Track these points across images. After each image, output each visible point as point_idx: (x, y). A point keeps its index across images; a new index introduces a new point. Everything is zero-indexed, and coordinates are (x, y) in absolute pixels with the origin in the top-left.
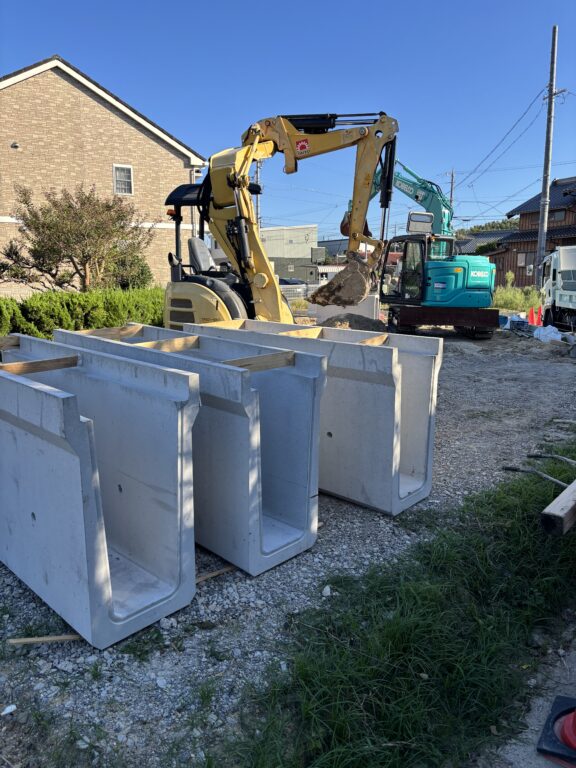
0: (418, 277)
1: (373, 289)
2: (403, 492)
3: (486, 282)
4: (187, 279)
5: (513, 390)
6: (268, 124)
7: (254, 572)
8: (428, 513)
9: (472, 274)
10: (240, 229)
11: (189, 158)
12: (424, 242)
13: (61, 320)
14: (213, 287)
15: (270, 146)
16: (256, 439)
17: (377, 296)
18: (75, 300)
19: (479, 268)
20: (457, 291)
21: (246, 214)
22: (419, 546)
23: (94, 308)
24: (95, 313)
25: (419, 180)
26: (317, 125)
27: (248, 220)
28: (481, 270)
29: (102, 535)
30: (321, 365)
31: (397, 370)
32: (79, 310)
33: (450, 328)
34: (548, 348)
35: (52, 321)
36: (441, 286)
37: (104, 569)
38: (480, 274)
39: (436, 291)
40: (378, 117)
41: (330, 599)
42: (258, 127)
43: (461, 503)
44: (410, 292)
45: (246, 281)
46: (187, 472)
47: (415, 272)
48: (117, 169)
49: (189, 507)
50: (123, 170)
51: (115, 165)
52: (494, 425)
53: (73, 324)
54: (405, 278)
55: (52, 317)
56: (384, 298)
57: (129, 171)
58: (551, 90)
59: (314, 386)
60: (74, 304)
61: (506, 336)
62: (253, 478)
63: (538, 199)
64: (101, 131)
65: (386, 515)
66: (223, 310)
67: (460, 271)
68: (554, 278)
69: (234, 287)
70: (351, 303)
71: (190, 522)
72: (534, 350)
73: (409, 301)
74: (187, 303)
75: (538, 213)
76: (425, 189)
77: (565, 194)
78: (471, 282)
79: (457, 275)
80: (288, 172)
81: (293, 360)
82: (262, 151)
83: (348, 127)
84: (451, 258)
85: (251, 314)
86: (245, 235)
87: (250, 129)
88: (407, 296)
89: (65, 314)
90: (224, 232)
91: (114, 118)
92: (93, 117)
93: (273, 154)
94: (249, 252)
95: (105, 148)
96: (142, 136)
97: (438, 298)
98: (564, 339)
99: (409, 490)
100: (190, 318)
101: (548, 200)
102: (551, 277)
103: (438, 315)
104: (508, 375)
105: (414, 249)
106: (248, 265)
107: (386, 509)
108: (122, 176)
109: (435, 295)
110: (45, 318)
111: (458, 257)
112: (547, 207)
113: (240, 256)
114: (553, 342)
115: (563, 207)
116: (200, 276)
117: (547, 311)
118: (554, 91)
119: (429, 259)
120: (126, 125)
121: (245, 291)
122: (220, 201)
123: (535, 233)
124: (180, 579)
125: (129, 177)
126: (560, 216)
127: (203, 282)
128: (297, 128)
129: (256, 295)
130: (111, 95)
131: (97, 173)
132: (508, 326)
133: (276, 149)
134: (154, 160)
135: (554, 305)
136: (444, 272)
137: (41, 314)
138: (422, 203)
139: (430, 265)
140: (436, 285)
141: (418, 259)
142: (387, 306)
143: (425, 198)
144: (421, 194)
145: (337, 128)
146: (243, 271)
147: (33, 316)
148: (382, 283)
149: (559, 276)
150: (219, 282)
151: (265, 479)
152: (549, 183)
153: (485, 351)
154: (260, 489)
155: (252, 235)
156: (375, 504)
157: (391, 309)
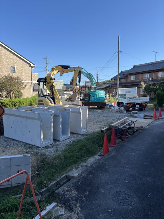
0: (88, 95)
1: (78, 98)
2: (83, 131)
3: (103, 96)
4: (41, 96)
5: (106, 118)
6: (57, 67)
7: (61, 140)
8: (87, 134)
9: (100, 95)
10: (52, 87)
11: (31, 65)
12: (89, 87)
13: (9, 105)
14: (47, 98)
15: (57, 71)
16: (61, 120)
17: (79, 99)
18: (12, 101)
19: (101, 93)
20: (96, 99)
21: (54, 85)
22: (85, 138)
23: (17, 102)
24: (17, 104)
25: (88, 73)
26: (66, 67)
27: (54, 86)
28: (102, 94)
29: (42, 132)
30: (70, 110)
31: (81, 111)
32: (13, 103)
33: (96, 107)
34: (115, 111)
35: (7, 105)
36: (93, 97)
37: (42, 137)
38: (101, 95)
39: (92, 98)
40: (77, 67)
41: (72, 143)
42: (55, 68)
43: (92, 133)
44: (87, 99)
45: (53, 97)
46: (52, 124)
47: (87, 94)
48: (12, 67)
49: (52, 129)
50: (13, 67)
51: (11, 66)
52: (100, 123)
53: (12, 106)
54: (85, 96)
55: (7, 104)
56: (81, 100)
57: (15, 67)
58: (118, 51)
59: (69, 113)
60: (12, 102)
61: (108, 108)
62: (61, 126)
63: (117, 76)
64: (7, 57)
65: (80, 134)
66: (49, 102)
67: (97, 94)
68: (118, 95)
69: (51, 98)
70: (74, 101)
71: (52, 132)
72: (113, 111)
73: (87, 101)
74: (42, 101)
75: (117, 79)
76: (89, 75)
77: (124, 75)
78: (100, 96)
79: (96, 95)
80: (61, 76)
81: (66, 110)
82: (56, 72)
83: (72, 68)
84: (95, 91)
85: (55, 103)
86: (53, 89)
87: (53, 68)
88: (86, 100)
89: (10, 104)
90: (49, 88)
91: (11, 54)
92: (5, 54)
93: (58, 72)
94: (54, 92)
95: (8, 61)
96: (18, 59)
97: (93, 100)
98: (119, 109)
99: (84, 131)
100: (43, 104)
101: (119, 76)
102: (117, 95)
103: (93, 104)
104: (105, 116)
105: (87, 89)
106: (54, 94)
107: (80, 133)
108: (13, 69)
109: (92, 99)
110: (6, 105)
111: (97, 91)
112: (119, 78)
113: (52, 92)
114: (117, 109)
115: (123, 78)
116: (44, 96)
117: (117, 103)
118: (119, 51)
119: (91, 91)
120: (14, 56)
121: (53, 99)
122: (48, 82)
123: (117, 84)
124: (51, 140)
125: (15, 69)
126: (123, 80)
127: (45, 97)
128: (62, 68)
129: (55, 100)
130: (10, 48)
131: (6, 68)
132: (109, 106)
133: (58, 71)
134: (21, 65)
135: (118, 102)
136: (94, 94)
137: (5, 104)
138: (89, 78)
139: (91, 93)
140: (92, 97)
141: (88, 91)
142: (82, 102)
143: (90, 77)
144: (88, 76)
145: (70, 68)
146: (53, 95)
147: (4, 104)
148: (80, 96)
149: (119, 95)
150: (48, 97)
151: (62, 126)
152: (120, 72)
153: (102, 111)
154: (61, 128)
155: (55, 88)
156: (78, 133)
157: (83, 103)
